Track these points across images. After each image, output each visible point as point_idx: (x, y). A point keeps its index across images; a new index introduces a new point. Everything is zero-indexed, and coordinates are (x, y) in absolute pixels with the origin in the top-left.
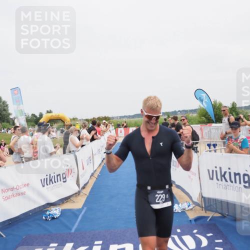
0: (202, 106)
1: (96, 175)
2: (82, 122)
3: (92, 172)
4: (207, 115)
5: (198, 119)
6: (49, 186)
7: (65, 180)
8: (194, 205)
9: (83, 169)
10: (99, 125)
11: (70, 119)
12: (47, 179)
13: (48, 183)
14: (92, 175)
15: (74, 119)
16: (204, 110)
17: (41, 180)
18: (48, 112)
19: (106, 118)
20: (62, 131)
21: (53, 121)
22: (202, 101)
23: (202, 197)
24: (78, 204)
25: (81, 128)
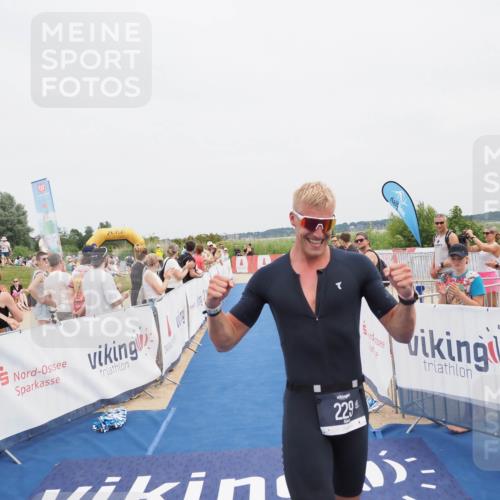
0: (396, 213)
1: (194, 347)
2: (167, 246)
3: (187, 340)
4: (406, 233)
5: (389, 238)
6: (104, 367)
7: (134, 355)
8: (381, 404)
9: (170, 334)
10: (200, 251)
11: (145, 240)
12: (100, 352)
13: (103, 361)
14: (187, 345)
15: (152, 239)
16: (401, 222)
17: (89, 355)
18: (102, 226)
19: (213, 238)
20: (129, 262)
21: (111, 242)
22: (395, 204)
23: (397, 387)
24: (159, 401)
25: (164, 257)
